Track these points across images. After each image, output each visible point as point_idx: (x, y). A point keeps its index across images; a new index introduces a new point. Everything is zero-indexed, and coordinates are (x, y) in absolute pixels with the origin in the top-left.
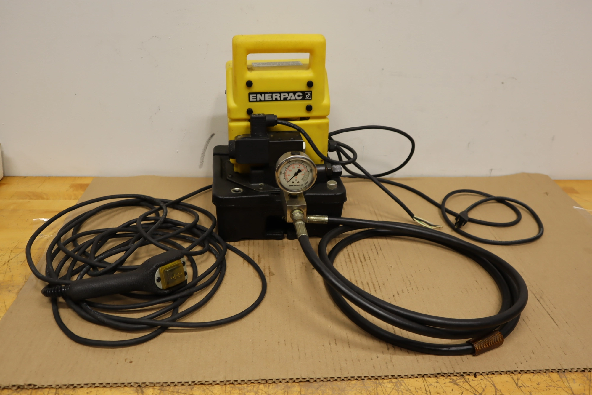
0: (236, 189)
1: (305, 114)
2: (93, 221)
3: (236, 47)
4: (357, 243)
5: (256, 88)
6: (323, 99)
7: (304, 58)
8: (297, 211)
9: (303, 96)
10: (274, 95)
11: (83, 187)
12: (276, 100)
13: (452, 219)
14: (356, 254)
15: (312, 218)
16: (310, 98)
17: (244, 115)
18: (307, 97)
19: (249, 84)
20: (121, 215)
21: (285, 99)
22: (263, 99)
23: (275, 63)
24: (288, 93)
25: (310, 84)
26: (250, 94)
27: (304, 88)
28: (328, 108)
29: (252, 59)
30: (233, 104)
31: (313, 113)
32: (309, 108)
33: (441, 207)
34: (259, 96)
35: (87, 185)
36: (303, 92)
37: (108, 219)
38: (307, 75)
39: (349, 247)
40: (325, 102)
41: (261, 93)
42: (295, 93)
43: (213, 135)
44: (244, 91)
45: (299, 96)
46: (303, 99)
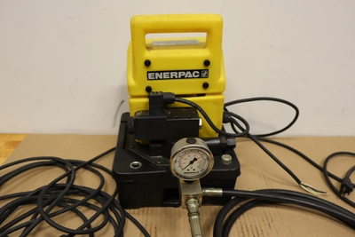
0: (135, 162)
1: (201, 91)
2: (11, 183)
3: (133, 27)
4: (249, 211)
5: (154, 67)
6: (219, 76)
7: (202, 37)
8: (193, 200)
9: (200, 74)
10: (172, 73)
11: (15, 144)
12: (174, 78)
13: (334, 182)
14: (249, 227)
15: (207, 191)
16: (207, 76)
17: (144, 92)
18: (204, 75)
19: (148, 63)
20: (38, 175)
21: (183, 77)
22: (161, 77)
23: (174, 42)
24: (186, 71)
25: (207, 63)
26: (148, 72)
27: (201, 67)
28: (223, 85)
29: (150, 38)
30: (132, 82)
31: (210, 90)
32: (206, 86)
33: (323, 169)
34: (157, 74)
35: (19, 142)
36: (200, 71)
37: (26, 180)
38: (204, 54)
39: (242, 217)
40: (221, 79)
41: (159, 72)
42: (192, 71)
43: (123, 102)
44: (143, 70)
45: (196, 74)
46: (200, 77)
